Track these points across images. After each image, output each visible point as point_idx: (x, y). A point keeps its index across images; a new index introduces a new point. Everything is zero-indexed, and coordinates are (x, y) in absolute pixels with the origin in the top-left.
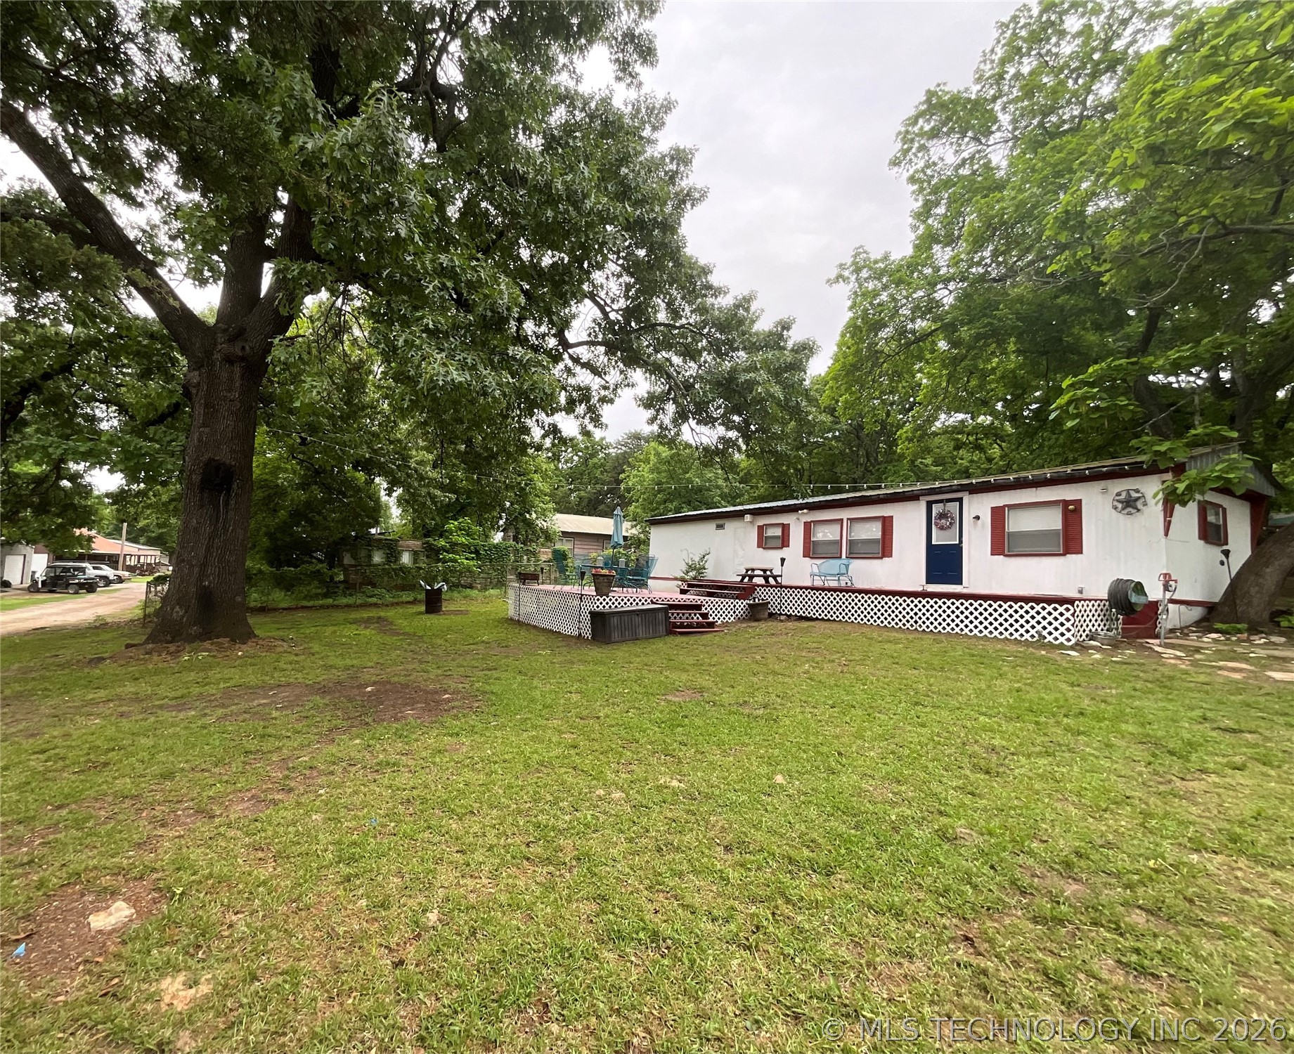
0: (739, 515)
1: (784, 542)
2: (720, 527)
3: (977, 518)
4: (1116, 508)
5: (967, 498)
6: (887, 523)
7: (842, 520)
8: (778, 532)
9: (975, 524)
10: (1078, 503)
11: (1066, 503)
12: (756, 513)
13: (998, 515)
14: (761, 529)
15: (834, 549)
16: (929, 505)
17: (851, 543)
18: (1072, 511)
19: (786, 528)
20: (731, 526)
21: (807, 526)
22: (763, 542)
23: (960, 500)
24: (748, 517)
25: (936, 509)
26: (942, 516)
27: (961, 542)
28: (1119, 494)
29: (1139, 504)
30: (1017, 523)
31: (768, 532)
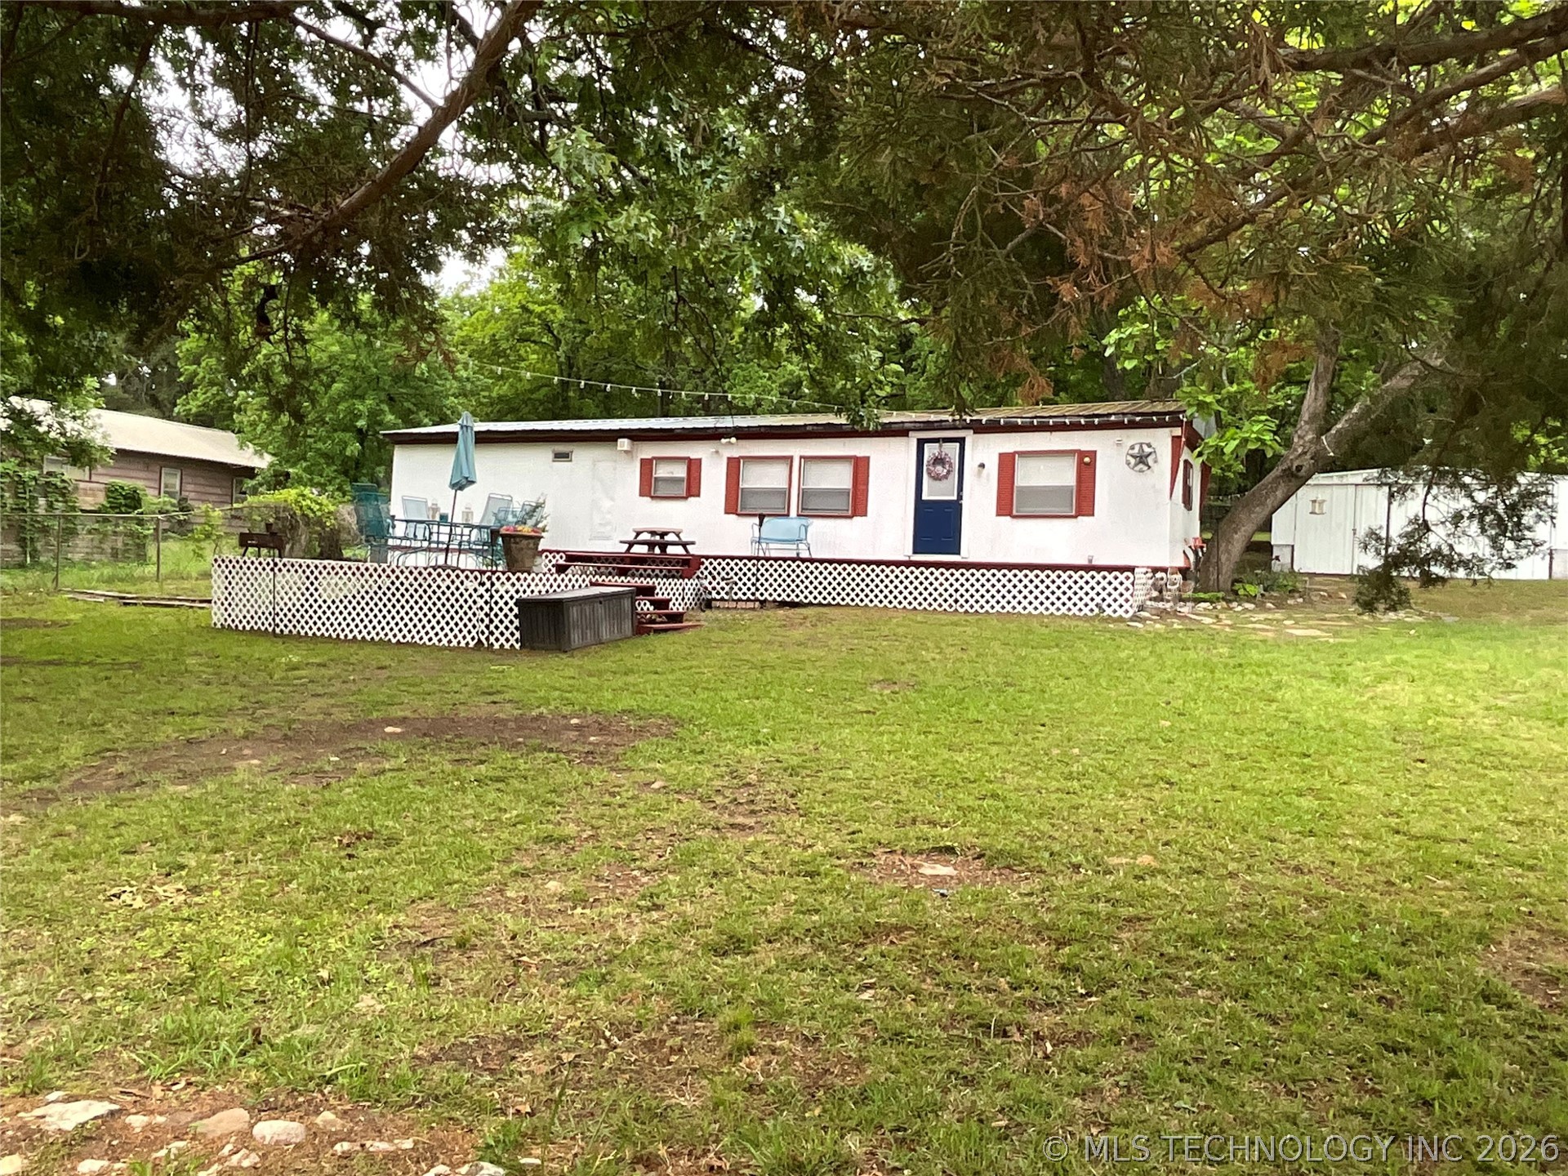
0: (607, 437)
1: (692, 487)
2: (559, 456)
3: (982, 466)
4: (1128, 464)
5: (969, 436)
6: (861, 466)
7: (791, 458)
8: (680, 471)
9: (979, 474)
10: (1093, 454)
11: (1082, 454)
12: (637, 436)
13: (1007, 463)
14: (647, 466)
15: (776, 503)
16: (921, 443)
17: (804, 494)
18: (1087, 464)
19: (694, 466)
20: (583, 456)
21: (734, 466)
22: (649, 486)
23: (962, 442)
24: (624, 444)
25: (930, 450)
26: (939, 461)
27: (960, 497)
28: (1132, 448)
29: (1150, 460)
30: (1028, 476)
31: (662, 471)
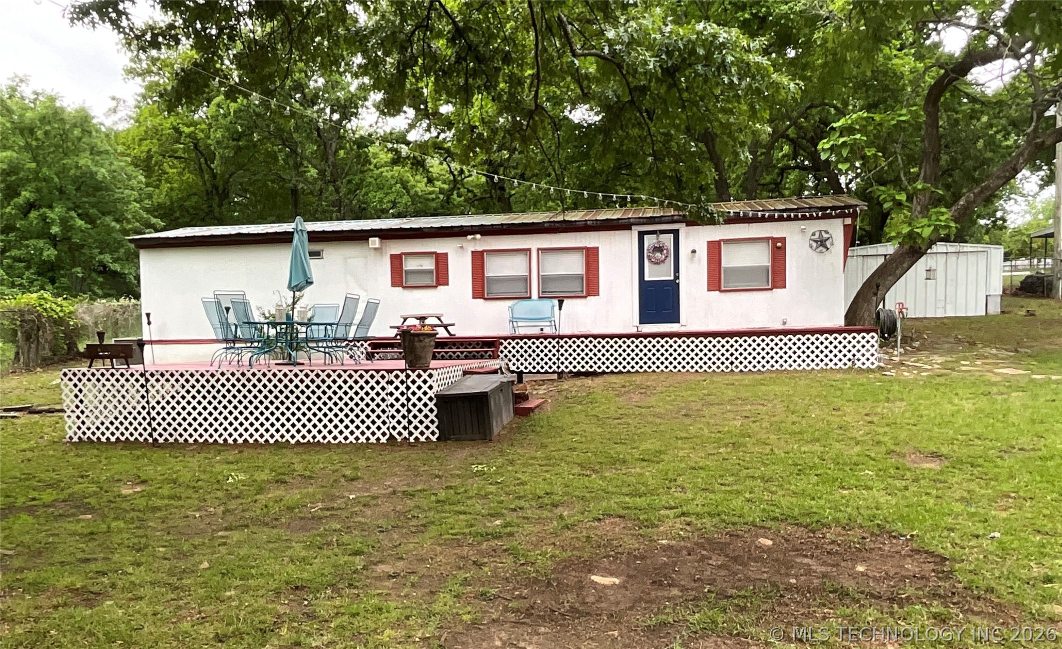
0: (361, 237)
1: (440, 277)
2: (313, 254)
3: (694, 252)
4: (811, 247)
5: (683, 229)
6: (591, 255)
7: (529, 250)
8: (429, 264)
9: (692, 259)
10: (783, 240)
11: (775, 240)
12: (385, 235)
13: (715, 249)
14: (397, 261)
15: (519, 288)
16: (641, 235)
17: (544, 280)
18: (779, 248)
19: (441, 260)
20: (334, 253)
21: (478, 259)
23: (676, 233)
24: (375, 242)
25: (649, 241)
26: (659, 249)
27: (677, 277)
28: (813, 234)
30: (731, 259)
31: (410, 265)
